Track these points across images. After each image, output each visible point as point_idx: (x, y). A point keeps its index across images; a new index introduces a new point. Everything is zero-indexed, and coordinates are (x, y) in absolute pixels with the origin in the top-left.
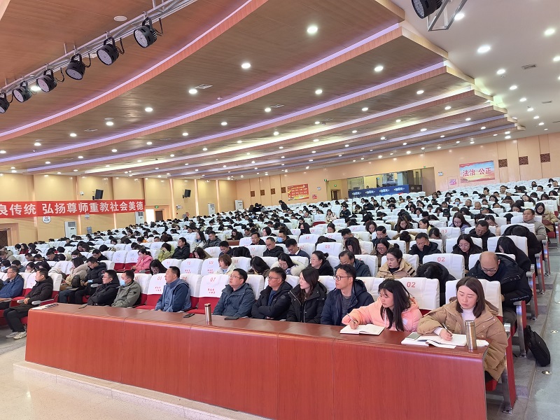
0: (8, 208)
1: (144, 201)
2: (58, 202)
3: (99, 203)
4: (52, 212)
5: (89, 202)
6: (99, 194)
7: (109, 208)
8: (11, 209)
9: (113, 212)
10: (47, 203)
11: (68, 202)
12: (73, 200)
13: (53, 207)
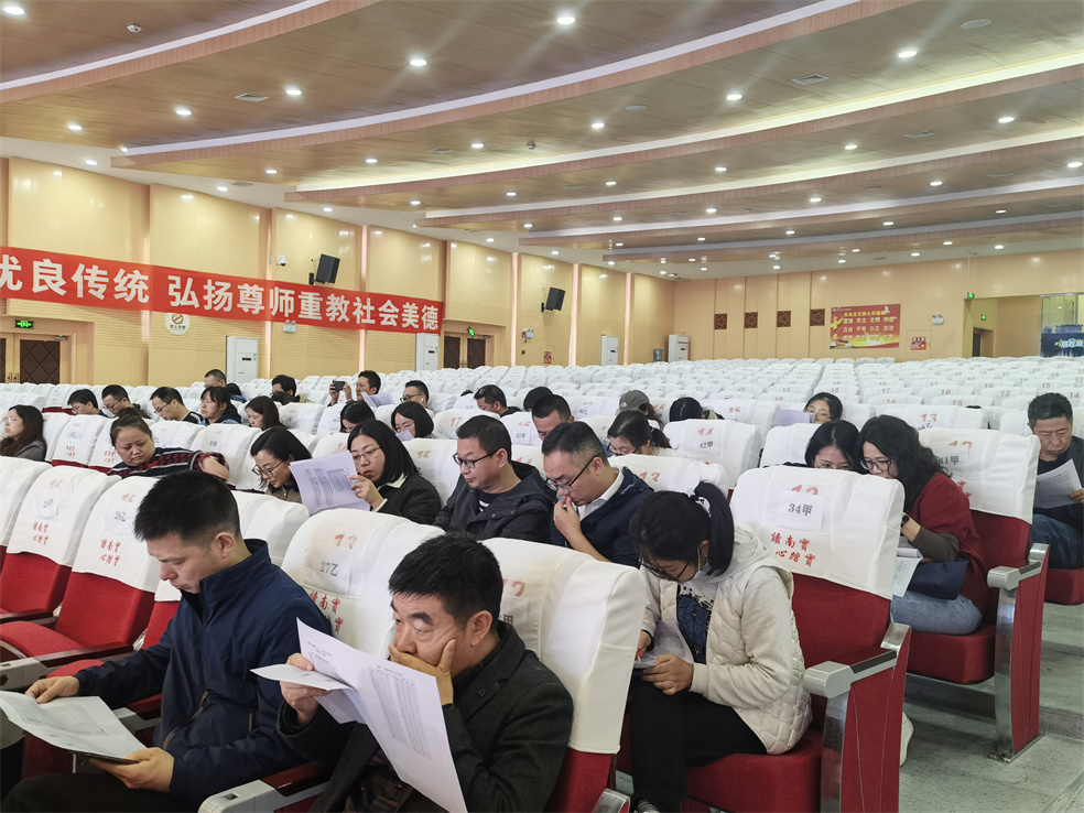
0: (67, 274)
1: (441, 306)
2: (216, 278)
3: (324, 294)
4: (195, 303)
5: (298, 289)
6: (328, 267)
7: (349, 313)
8: (77, 277)
9: (359, 327)
10: (184, 274)
11: (242, 281)
12: (255, 275)
13: (199, 290)
